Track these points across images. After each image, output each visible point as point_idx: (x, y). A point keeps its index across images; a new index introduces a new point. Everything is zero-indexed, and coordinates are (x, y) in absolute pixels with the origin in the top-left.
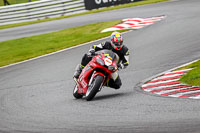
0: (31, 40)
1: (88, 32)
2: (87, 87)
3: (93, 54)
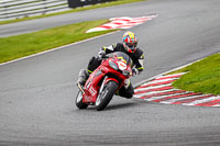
0: (8, 41)
1: (71, 32)
2: (97, 95)
3: (104, 57)
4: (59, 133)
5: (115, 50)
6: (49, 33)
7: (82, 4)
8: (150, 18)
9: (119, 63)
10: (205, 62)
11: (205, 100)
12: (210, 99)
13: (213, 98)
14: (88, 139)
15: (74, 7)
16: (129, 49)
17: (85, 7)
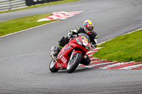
4: (20, 87)
5: (79, 32)
6: (13, 22)
7: (35, 3)
8: (78, 12)
9: (83, 41)
10: (114, 41)
11: (113, 65)
12: (117, 64)
13: (119, 64)
14: (38, 90)
15: (29, 5)
16: (88, 32)
17: (36, 5)
